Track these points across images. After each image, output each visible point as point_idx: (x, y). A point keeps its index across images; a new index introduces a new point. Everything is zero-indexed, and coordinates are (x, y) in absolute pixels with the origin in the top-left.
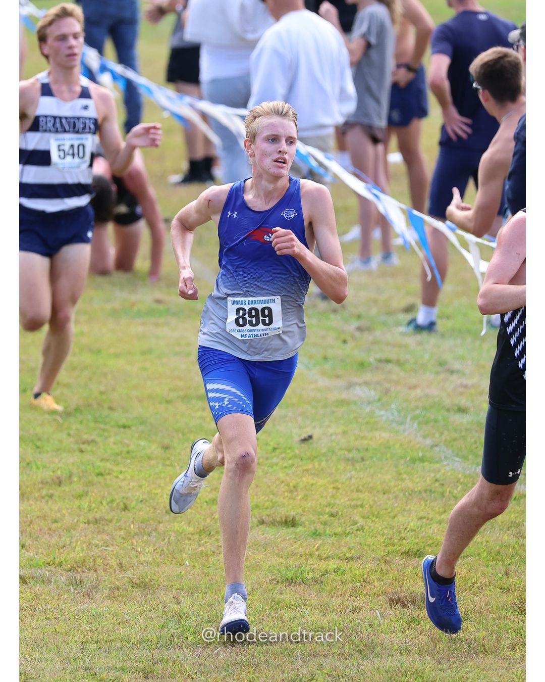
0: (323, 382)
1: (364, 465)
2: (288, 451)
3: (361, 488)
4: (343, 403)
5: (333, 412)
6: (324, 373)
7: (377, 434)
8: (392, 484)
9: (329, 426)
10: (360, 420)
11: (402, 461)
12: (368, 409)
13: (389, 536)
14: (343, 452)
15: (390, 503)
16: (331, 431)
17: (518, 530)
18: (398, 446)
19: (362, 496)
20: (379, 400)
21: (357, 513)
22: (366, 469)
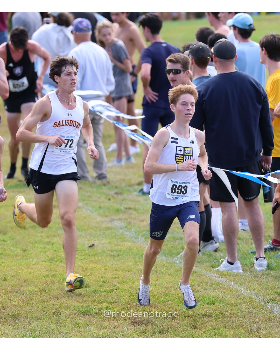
0: (99, 219)
1: (119, 258)
2: (83, 252)
3: (118, 269)
4: (109, 228)
5: (104, 233)
6: (99, 215)
7: (125, 243)
8: (133, 267)
9: (102, 240)
10: (117, 237)
11: (137, 256)
12: (121, 232)
13: (131, 292)
14: (109, 252)
15: (131, 276)
16: (103, 242)
17: (192, 289)
18: (135, 248)
19: (118, 273)
20: (126, 227)
21: (116, 281)
22: (120, 260)
